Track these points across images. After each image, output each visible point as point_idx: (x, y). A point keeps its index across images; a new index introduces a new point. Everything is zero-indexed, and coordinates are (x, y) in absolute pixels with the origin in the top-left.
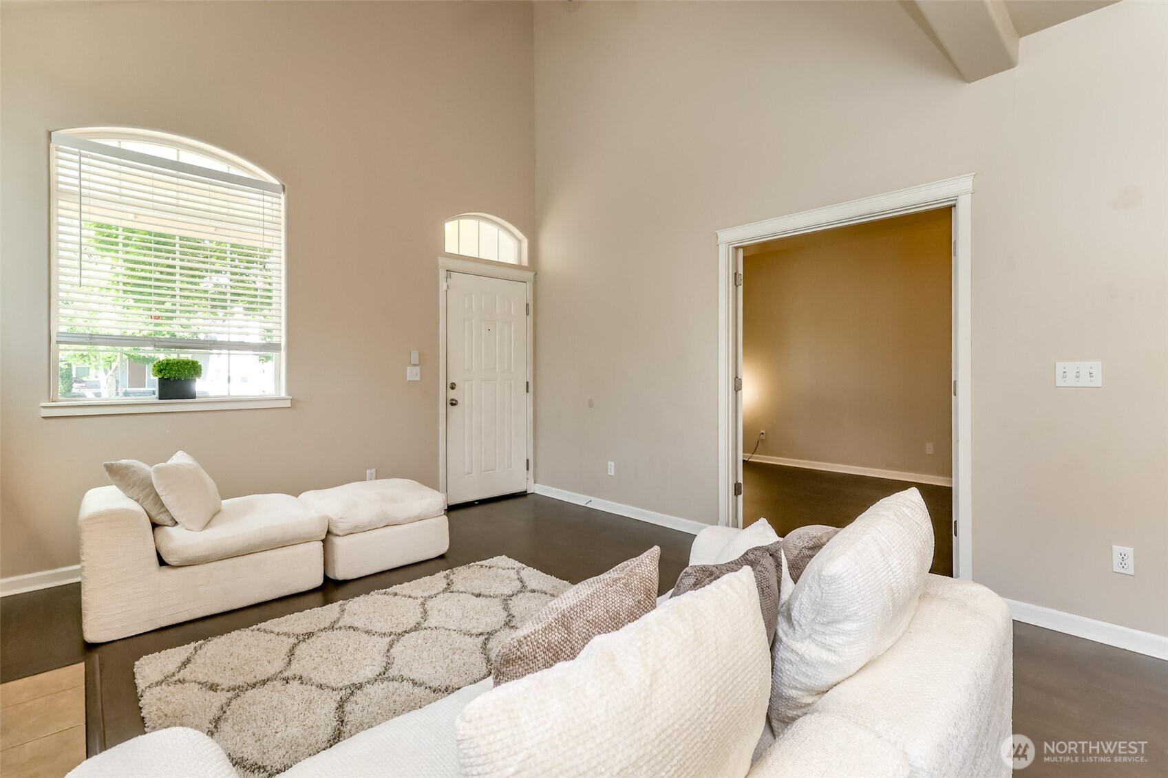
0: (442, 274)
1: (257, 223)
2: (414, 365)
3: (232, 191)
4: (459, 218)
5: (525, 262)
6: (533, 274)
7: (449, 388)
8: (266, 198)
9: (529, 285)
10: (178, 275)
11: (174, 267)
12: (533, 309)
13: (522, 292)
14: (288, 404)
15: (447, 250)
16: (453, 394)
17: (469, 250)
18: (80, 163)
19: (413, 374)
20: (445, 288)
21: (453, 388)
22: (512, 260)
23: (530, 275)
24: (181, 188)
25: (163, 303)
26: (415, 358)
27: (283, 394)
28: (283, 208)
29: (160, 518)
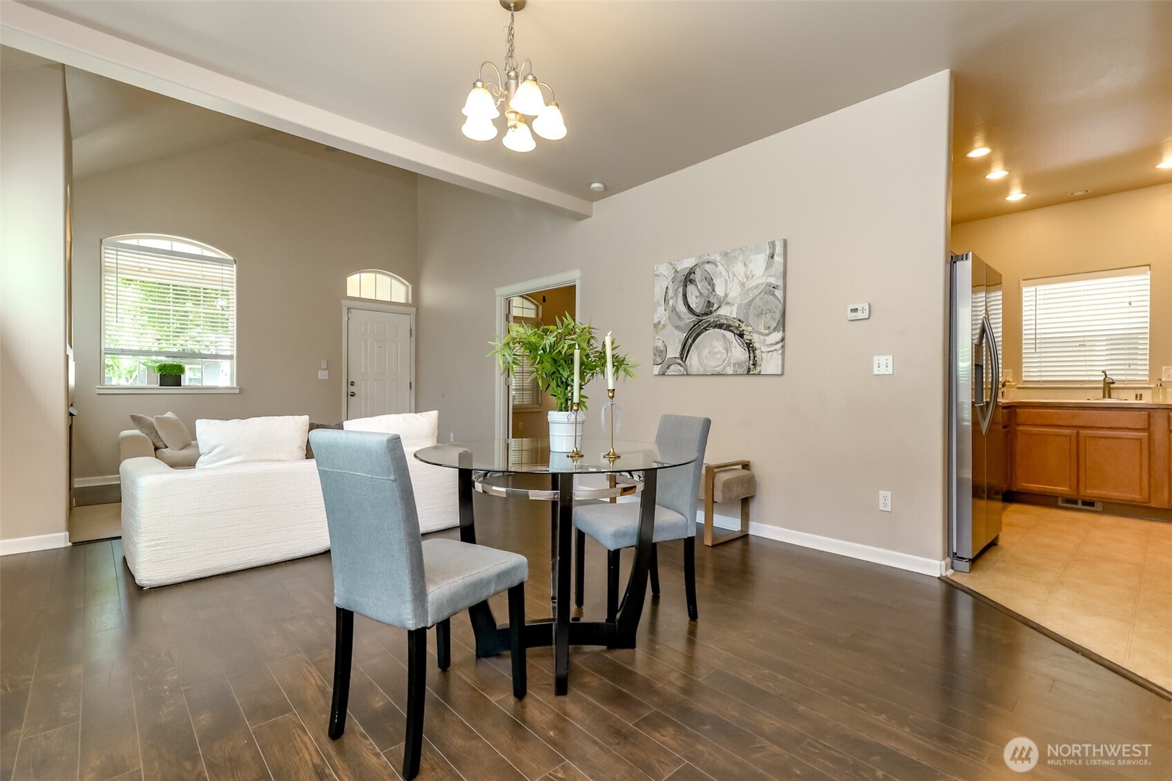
0: (345, 311)
1: (218, 283)
2: (324, 369)
3: (204, 265)
4: (360, 273)
5: (410, 301)
6: (415, 309)
7: (349, 385)
8: (224, 268)
9: (413, 317)
10: (171, 319)
11: (169, 315)
12: (416, 333)
13: (406, 322)
14: (237, 391)
15: (349, 294)
16: (352, 389)
17: (368, 294)
18: (117, 255)
19: (323, 375)
20: (347, 319)
21: (352, 385)
22: (402, 300)
23: (414, 310)
24: (173, 265)
25: (163, 327)
26: (324, 365)
27: (235, 386)
28: (235, 273)
29: (159, 444)
